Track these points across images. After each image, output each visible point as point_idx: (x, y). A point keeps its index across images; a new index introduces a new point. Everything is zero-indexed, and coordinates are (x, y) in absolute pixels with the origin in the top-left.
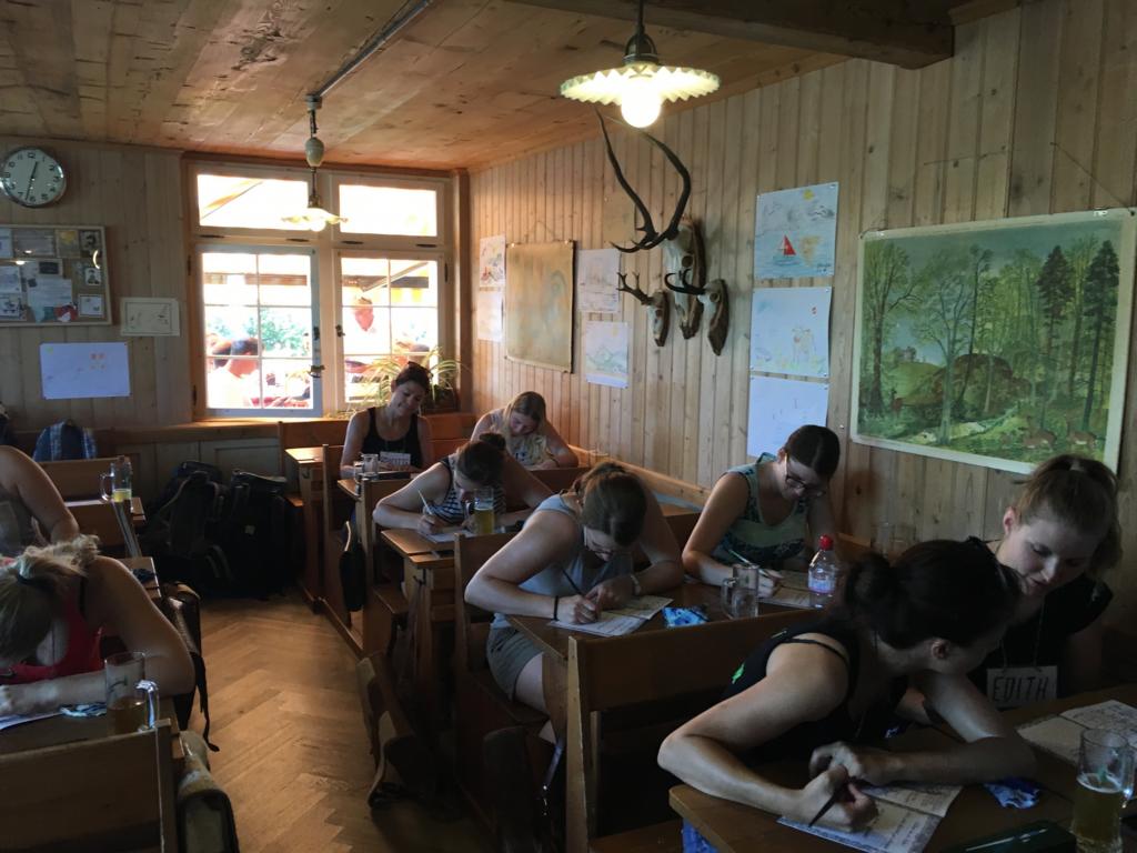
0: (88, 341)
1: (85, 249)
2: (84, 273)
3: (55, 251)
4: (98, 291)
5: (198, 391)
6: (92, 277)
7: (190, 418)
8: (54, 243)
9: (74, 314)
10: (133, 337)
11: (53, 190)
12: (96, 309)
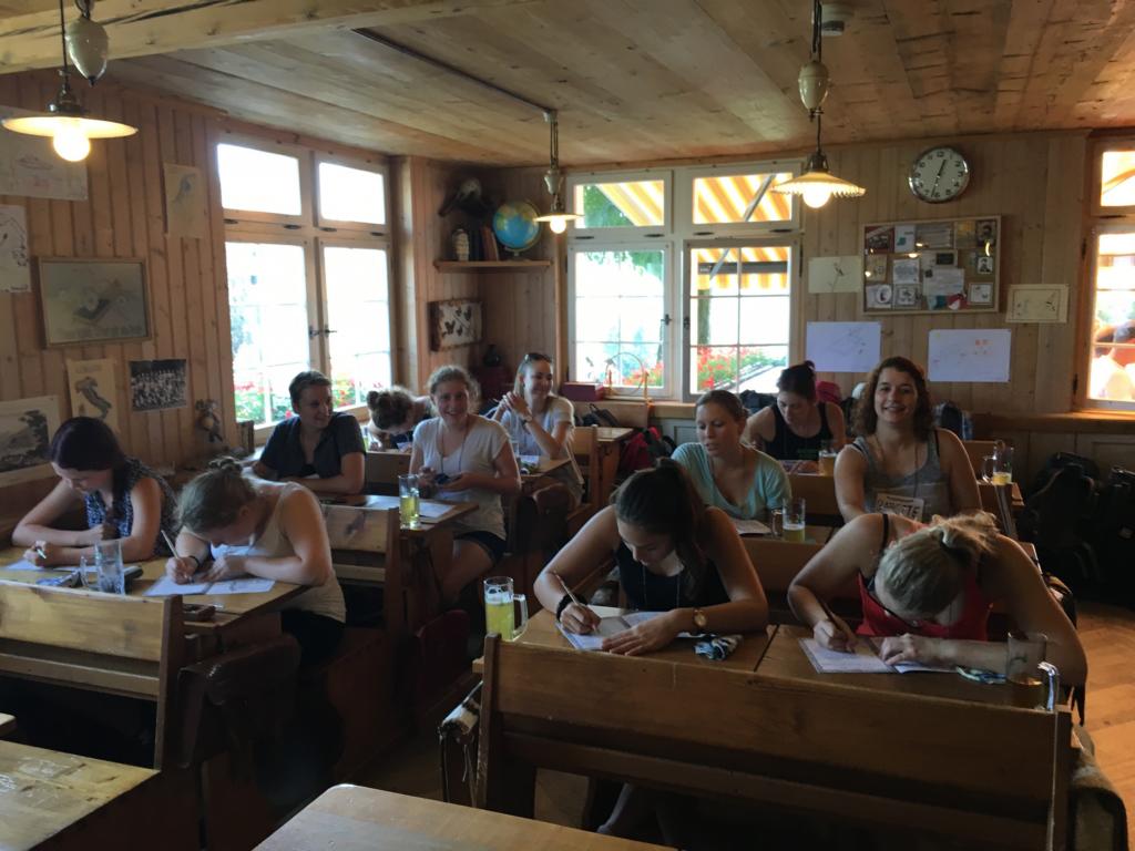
0: (974, 327)
1: (980, 239)
2: (977, 262)
3: (952, 243)
4: (988, 279)
5: (1079, 381)
6: (984, 266)
7: (1068, 407)
8: (952, 235)
9: (964, 303)
10: (1017, 324)
11: (957, 185)
12: (985, 297)
